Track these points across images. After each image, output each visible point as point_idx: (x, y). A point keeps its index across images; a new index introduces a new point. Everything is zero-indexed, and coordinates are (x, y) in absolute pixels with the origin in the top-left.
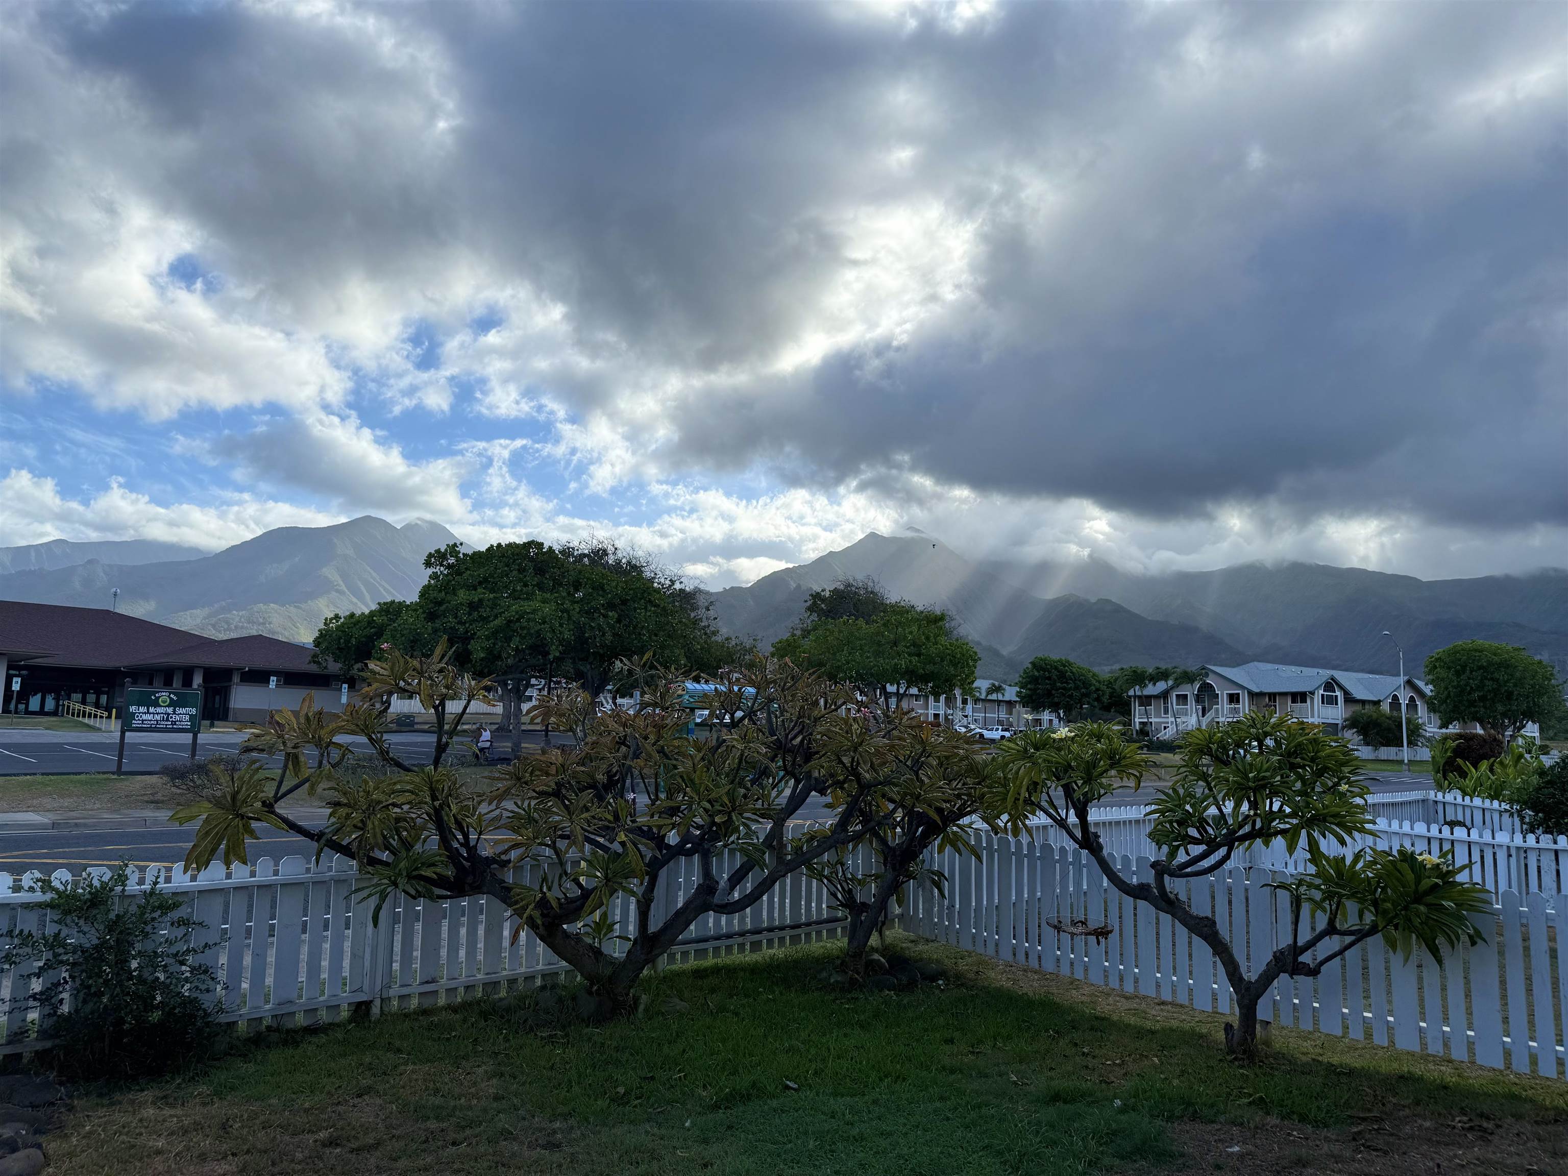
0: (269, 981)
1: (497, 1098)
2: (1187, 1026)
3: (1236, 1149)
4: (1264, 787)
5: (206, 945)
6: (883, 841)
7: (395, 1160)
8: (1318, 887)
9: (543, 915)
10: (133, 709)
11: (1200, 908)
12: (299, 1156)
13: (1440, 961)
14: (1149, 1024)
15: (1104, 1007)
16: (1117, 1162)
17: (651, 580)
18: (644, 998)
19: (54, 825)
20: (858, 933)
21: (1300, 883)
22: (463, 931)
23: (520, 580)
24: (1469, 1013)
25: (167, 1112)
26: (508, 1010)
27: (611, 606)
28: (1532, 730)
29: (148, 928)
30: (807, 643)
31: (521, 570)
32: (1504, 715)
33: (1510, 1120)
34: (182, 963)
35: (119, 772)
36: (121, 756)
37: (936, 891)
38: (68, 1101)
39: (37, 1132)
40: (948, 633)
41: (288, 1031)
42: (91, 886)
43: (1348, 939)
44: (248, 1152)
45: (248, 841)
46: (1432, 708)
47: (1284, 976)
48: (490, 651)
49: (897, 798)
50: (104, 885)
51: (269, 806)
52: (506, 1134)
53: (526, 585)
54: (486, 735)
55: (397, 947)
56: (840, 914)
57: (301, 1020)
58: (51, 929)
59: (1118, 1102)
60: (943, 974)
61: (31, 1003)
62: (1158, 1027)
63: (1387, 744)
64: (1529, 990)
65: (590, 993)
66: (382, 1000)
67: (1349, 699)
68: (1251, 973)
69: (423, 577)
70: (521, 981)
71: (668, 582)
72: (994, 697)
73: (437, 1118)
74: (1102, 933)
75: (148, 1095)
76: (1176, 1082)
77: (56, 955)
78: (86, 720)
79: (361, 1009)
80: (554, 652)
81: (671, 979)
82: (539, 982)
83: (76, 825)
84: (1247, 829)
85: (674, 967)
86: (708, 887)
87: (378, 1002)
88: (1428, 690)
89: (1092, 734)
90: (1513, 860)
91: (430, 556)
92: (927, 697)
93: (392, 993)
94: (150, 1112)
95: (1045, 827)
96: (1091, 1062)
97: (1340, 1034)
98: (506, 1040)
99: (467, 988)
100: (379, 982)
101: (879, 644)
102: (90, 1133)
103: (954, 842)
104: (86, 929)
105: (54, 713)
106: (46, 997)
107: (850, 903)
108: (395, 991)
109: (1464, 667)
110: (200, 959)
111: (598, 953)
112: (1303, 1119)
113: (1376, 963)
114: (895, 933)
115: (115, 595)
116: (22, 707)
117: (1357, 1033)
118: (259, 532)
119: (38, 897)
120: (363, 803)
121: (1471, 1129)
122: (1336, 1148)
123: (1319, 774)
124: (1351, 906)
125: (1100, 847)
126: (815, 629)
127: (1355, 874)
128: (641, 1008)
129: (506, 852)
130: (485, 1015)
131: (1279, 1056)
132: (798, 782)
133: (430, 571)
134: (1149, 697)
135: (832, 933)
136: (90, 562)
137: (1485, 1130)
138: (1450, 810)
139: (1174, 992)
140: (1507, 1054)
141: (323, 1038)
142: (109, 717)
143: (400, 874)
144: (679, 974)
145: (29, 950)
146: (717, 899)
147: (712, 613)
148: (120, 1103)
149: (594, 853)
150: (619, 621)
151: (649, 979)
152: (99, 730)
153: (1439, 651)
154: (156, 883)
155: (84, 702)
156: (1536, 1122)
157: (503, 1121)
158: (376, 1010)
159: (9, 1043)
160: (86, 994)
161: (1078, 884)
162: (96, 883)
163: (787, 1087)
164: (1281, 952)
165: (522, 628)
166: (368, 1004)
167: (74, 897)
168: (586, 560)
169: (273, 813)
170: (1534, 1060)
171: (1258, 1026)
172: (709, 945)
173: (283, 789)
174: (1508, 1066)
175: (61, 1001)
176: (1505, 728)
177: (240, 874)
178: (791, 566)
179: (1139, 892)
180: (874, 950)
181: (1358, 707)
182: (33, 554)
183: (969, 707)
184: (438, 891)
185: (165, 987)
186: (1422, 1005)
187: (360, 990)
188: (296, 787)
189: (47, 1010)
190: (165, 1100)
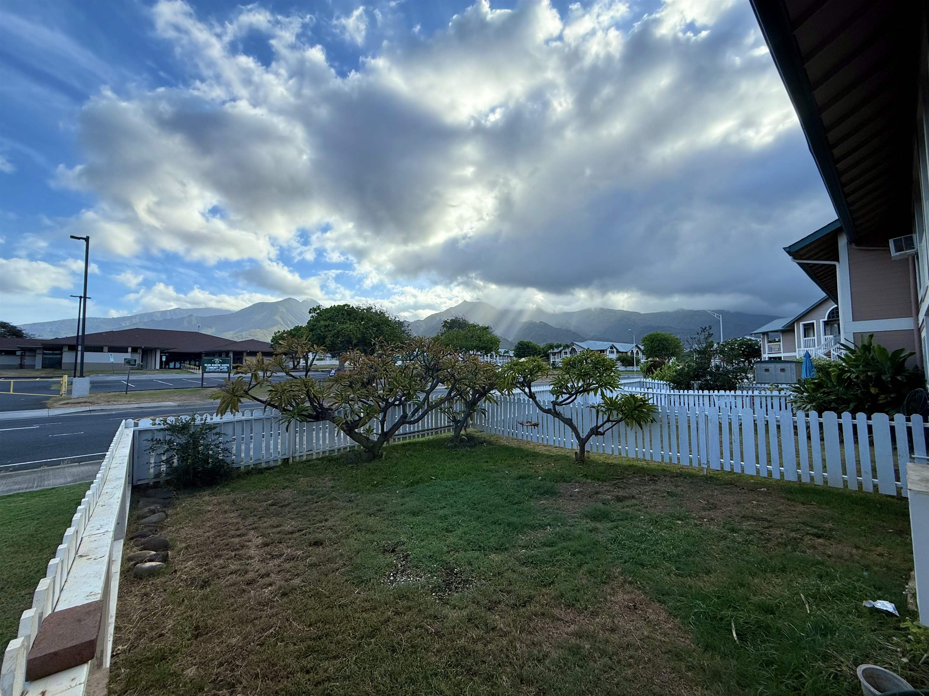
0: (252, 453)
1: (332, 487)
2: (563, 454)
3: (577, 490)
4: (588, 374)
5: (227, 441)
6: (465, 400)
7: (295, 509)
8: (604, 407)
9: (347, 426)
10: (206, 365)
11: (567, 416)
12: (261, 509)
13: (642, 428)
14: (552, 454)
15: (537, 450)
16: (539, 496)
17: (388, 317)
18: (384, 453)
19: (179, 406)
20: (457, 429)
21: (599, 405)
22: (321, 435)
23: (342, 318)
24: (651, 445)
25: (214, 498)
26: (337, 459)
27: (374, 326)
28: (673, 359)
29: (205, 436)
30: (443, 338)
31: (343, 314)
32: (665, 355)
33: (663, 477)
34: (218, 447)
35: (202, 387)
36: (202, 382)
37: (483, 416)
38: (177, 496)
39: (165, 507)
40: (490, 334)
41: (259, 469)
42: (182, 422)
43: (614, 423)
44: (242, 509)
45: (239, 404)
46: (643, 354)
47: (594, 436)
48: (332, 341)
49: (468, 384)
50: (187, 422)
51: (246, 392)
52: (335, 499)
53: (345, 319)
54: (333, 371)
55: (297, 440)
56: (451, 424)
57: (264, 465)
58: (168, 437)
59: (540, 478)
60: (485, 442)
61: (162, 463)
62: (554, 454)
63: (630, 366)
64: (670, 438)
65: (366, 452)
66: (293, 457)
67: (618, 352)
68: (583, 435)
69: (308, 317)
70: (342, 449)
71: (394, 318)
72: (506, 354)
73: (310, 495)
74: (536, 425)
75: (207, 492)
76: (559, 471)
77: (170, 446)
78: (191, 370)
79: (286, 461)
80: (355, 342)
81: (395, 448)
82: (348, 449)
83: (187, 405)
84: (582, 389)
85: (395, 443)
86: (405, 416)
87: (291, 458)
88: (642, 348)
89: (532, 360)
90: (666, 398)
91: (311, 309)
92: (484, 356)
93: (296, 455)
94: (207, 498)
95: (520, 394)
96: (532, 466)
97: (611, 453)
98: (337, 468)
99: (323, 452)
100: (291, 451)
101: (467, 337)
102: (184, 506)
103: (489, 399)
104: (181, 437)
105: (180, 368)
106: (168, 461)
107: (455, 420)
108: (297, 454)
109: (653, 340)
110: (225, 446)
111: (368, 439)
112: (598, 480)
113: (622, 430)
114: (470, 430)
115: (199, 326)
116: (167, 366)
117: (616, 453)
118: (251, 304)
119: (162, 426)
120: (280, 390)
121: (651, 480)
122: (608, 488)
123: (605, 370)
124: (615, 412)
125: (535, 397)
126: (445, 333)
127: (616, 402)
128: (384, 456)
129: (332, 405)
130: (330, 461)
131: (592, 461)
132: (434, 379)
133: (311, 315)
134: (555, 353)
135: (449, 430)
136: (190, 315)
137: (655, 480)
138: (648, 384)
139: (559, 444)
140: (662, 456)
141: (272, 471)
142: (199, 369)
143: (295, 414)
144: (397, 445)
145: (159, 445)
146: (407, 420)
147: (409, 328)
148: (196, 496)
149: (362, 405)
150: (377, 331)
151: (386, 448)
152: (196, 373)
153: (645, 335)
154: (206, 420)
155: (190, 364)
156: (671, 477)
157: (334, 494)
158: (291, 461)
159: (155, 478)
160: (182, 459)
161: (529, 411)
162: (184, 421)
163: (432, 479)
164: (593, 428)
165: (343, 333)
166: (288, 459)
167: (176, 426)
168: (365, 311)
169: (248, 394)
170: (670, 459)
171: (586, 453)
172: (407, 436)
173: (251, 386)
174: (663, 461)
175: (173, 462)
176: (666, 360)
177: (239, 416)
178: (437, 312)
179: (548, 411)
180: (463, 435)
181: (621, 354)
182: (168, 313)
183: (498, 358)
184: (309, 420)
185: (212, 456)
186: (636, 443)
187: (285, 454)
188: (256, 385)
189: (168, 466)
190: (213, 494)
